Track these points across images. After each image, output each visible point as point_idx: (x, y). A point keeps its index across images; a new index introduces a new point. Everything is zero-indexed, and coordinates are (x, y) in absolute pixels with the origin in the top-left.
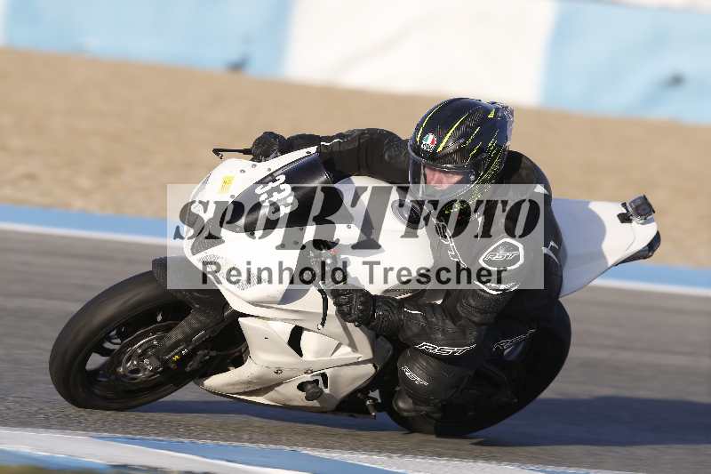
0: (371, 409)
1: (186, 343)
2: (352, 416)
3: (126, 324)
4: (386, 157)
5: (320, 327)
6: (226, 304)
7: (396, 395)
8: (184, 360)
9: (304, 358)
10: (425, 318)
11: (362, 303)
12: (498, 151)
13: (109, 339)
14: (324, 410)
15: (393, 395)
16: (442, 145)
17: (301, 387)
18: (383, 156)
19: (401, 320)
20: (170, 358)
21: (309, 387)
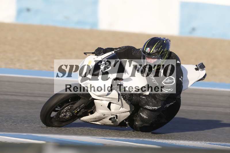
0: (127, 125)
1: (79, 107)
3: (61, 104)
4: (133, 54)
5: (118, 102)
6: (90, 96)
7: (135, 121)
8: (78, 112)
9: (111, 111)
10: (147, 99)
13: (57, 107)
14: (114, 125)
16: (152, 51)
17: (110, 119)
19: (140, 100)
20: (75, 112)
21: (113, 119)
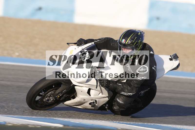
0: (107, 109)
1: (61, 93)
2: (101, 111)
3: (46, 89)
5: (96, 89)
6: (71, 83)
8: (60, 97)
9: (91, 96)
11: (107, 82)
12: (141, 43)
13: (41, 92)
14: (95, 109)
15: (113, 105)
17: (90, 104)
18: (111, 44)
19: (116, 87)
20: (57, 97)
21: (92, 104)
